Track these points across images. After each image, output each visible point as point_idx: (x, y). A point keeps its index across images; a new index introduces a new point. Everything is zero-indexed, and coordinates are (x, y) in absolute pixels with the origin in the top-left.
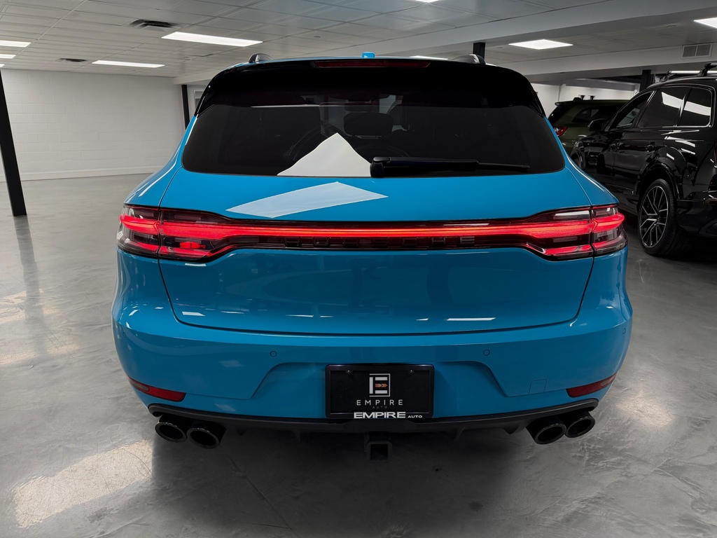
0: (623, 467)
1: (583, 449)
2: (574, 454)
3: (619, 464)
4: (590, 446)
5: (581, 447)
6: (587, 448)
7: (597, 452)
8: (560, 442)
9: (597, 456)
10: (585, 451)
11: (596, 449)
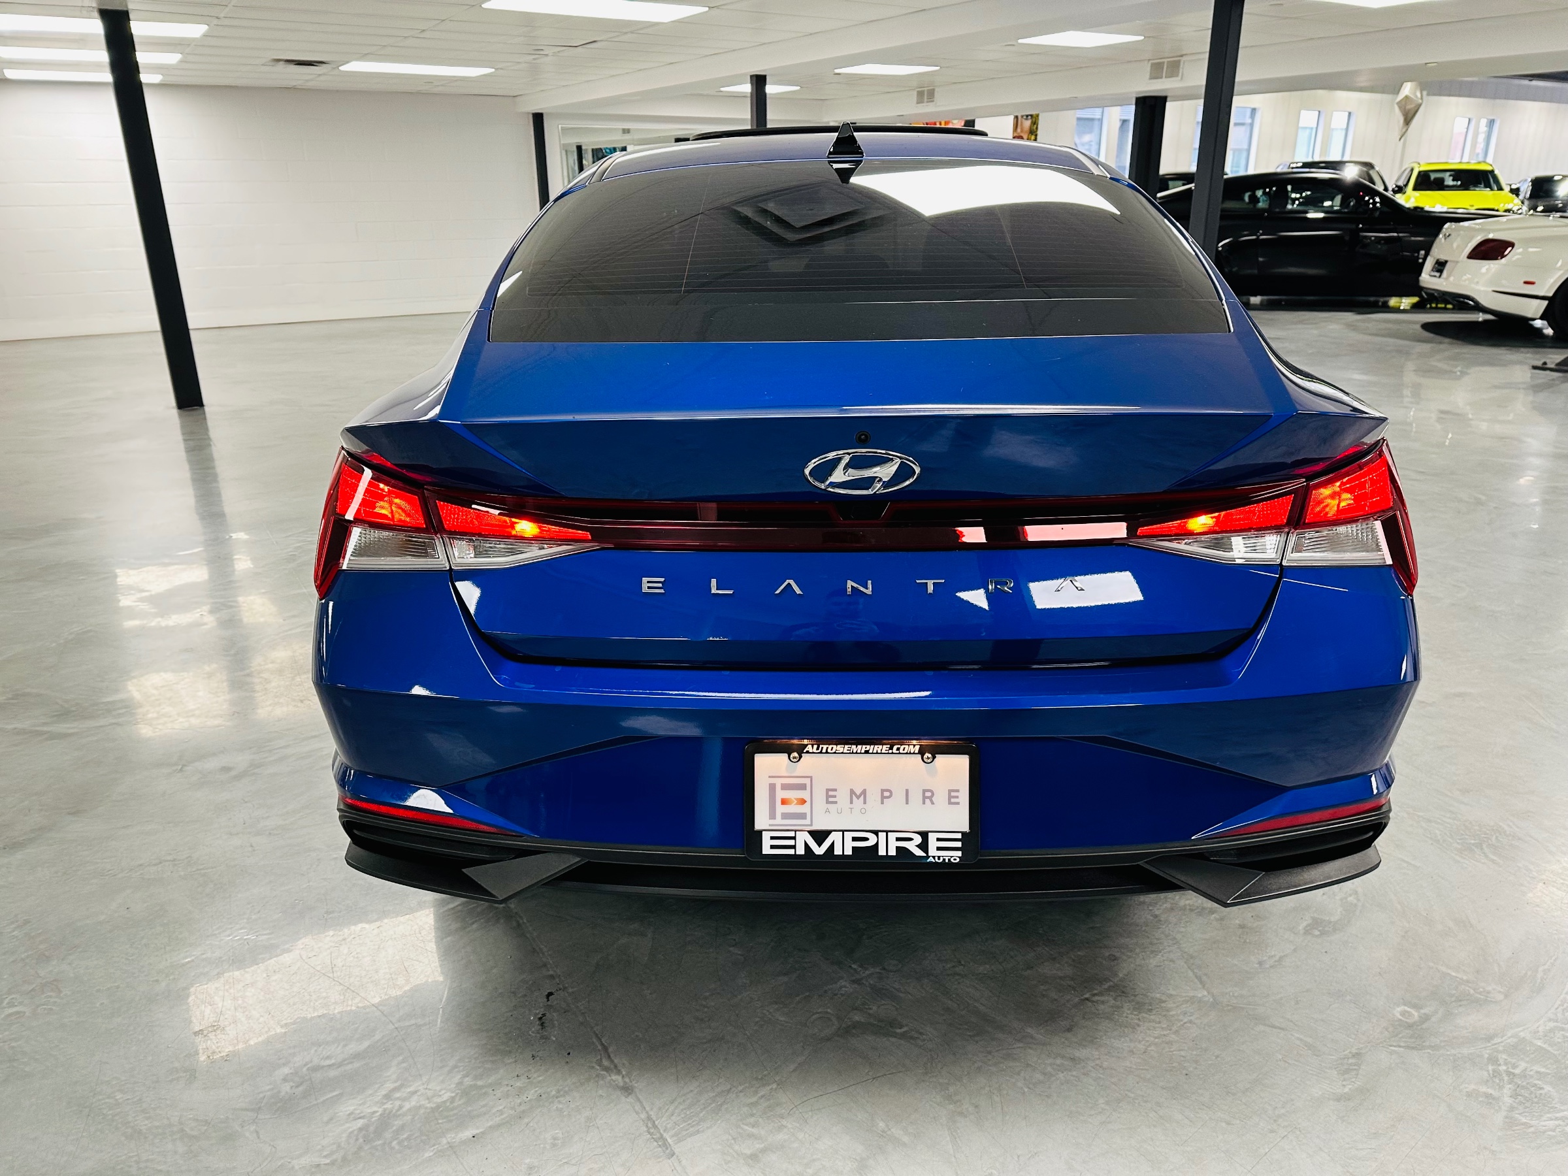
1: (1496, 1074)
2: (1472, 1087)
4: (1515, 1066)
5: (1490, 1068)
6: (1509, 1073)
7: (1536, 1085)
8: (1430, 1047)
9: (1536, 1097)
10: (1501, 1080)
11: (1532, 1077)
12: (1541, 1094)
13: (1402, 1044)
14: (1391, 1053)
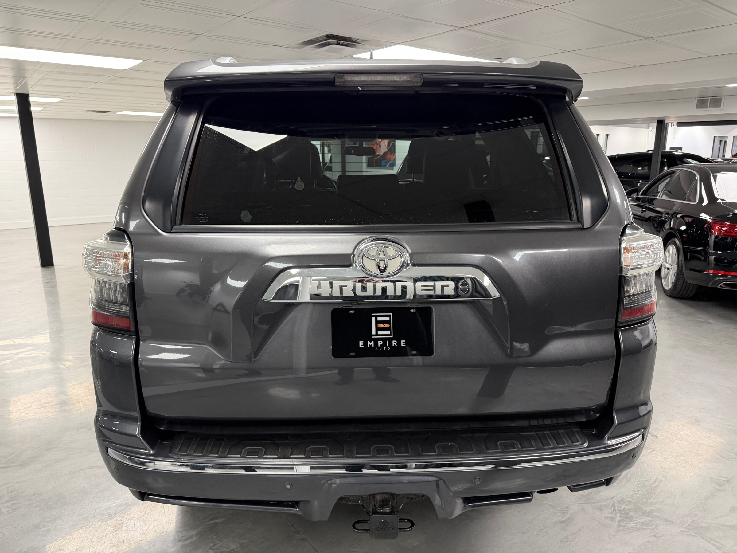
0: (652, 527)
1: (614, 510)
2: (606, 515)
3: (648, 524)
4: (621, 507)
5: (612, 508)
6: (618, 510)
7: (627, 513)
8: (592, 503)
9: (627, 517)
10: (616, 512)
11: (626, 510)
12: (629, 516)
13: (582, 502)
14: (579, 506)
